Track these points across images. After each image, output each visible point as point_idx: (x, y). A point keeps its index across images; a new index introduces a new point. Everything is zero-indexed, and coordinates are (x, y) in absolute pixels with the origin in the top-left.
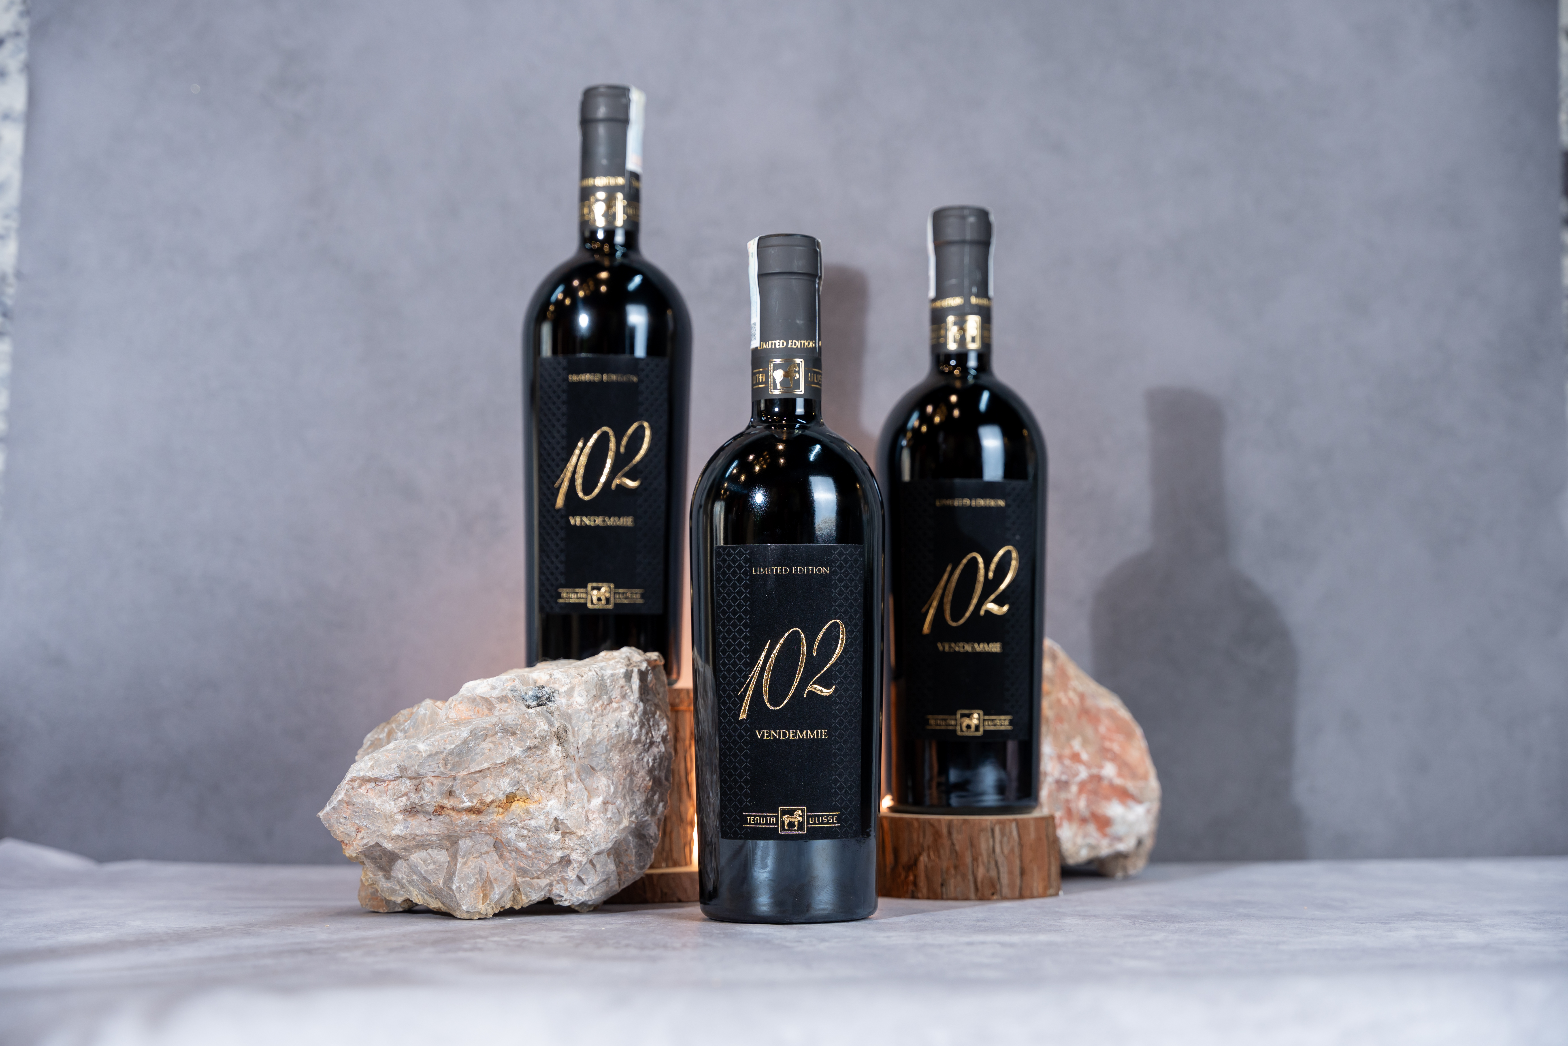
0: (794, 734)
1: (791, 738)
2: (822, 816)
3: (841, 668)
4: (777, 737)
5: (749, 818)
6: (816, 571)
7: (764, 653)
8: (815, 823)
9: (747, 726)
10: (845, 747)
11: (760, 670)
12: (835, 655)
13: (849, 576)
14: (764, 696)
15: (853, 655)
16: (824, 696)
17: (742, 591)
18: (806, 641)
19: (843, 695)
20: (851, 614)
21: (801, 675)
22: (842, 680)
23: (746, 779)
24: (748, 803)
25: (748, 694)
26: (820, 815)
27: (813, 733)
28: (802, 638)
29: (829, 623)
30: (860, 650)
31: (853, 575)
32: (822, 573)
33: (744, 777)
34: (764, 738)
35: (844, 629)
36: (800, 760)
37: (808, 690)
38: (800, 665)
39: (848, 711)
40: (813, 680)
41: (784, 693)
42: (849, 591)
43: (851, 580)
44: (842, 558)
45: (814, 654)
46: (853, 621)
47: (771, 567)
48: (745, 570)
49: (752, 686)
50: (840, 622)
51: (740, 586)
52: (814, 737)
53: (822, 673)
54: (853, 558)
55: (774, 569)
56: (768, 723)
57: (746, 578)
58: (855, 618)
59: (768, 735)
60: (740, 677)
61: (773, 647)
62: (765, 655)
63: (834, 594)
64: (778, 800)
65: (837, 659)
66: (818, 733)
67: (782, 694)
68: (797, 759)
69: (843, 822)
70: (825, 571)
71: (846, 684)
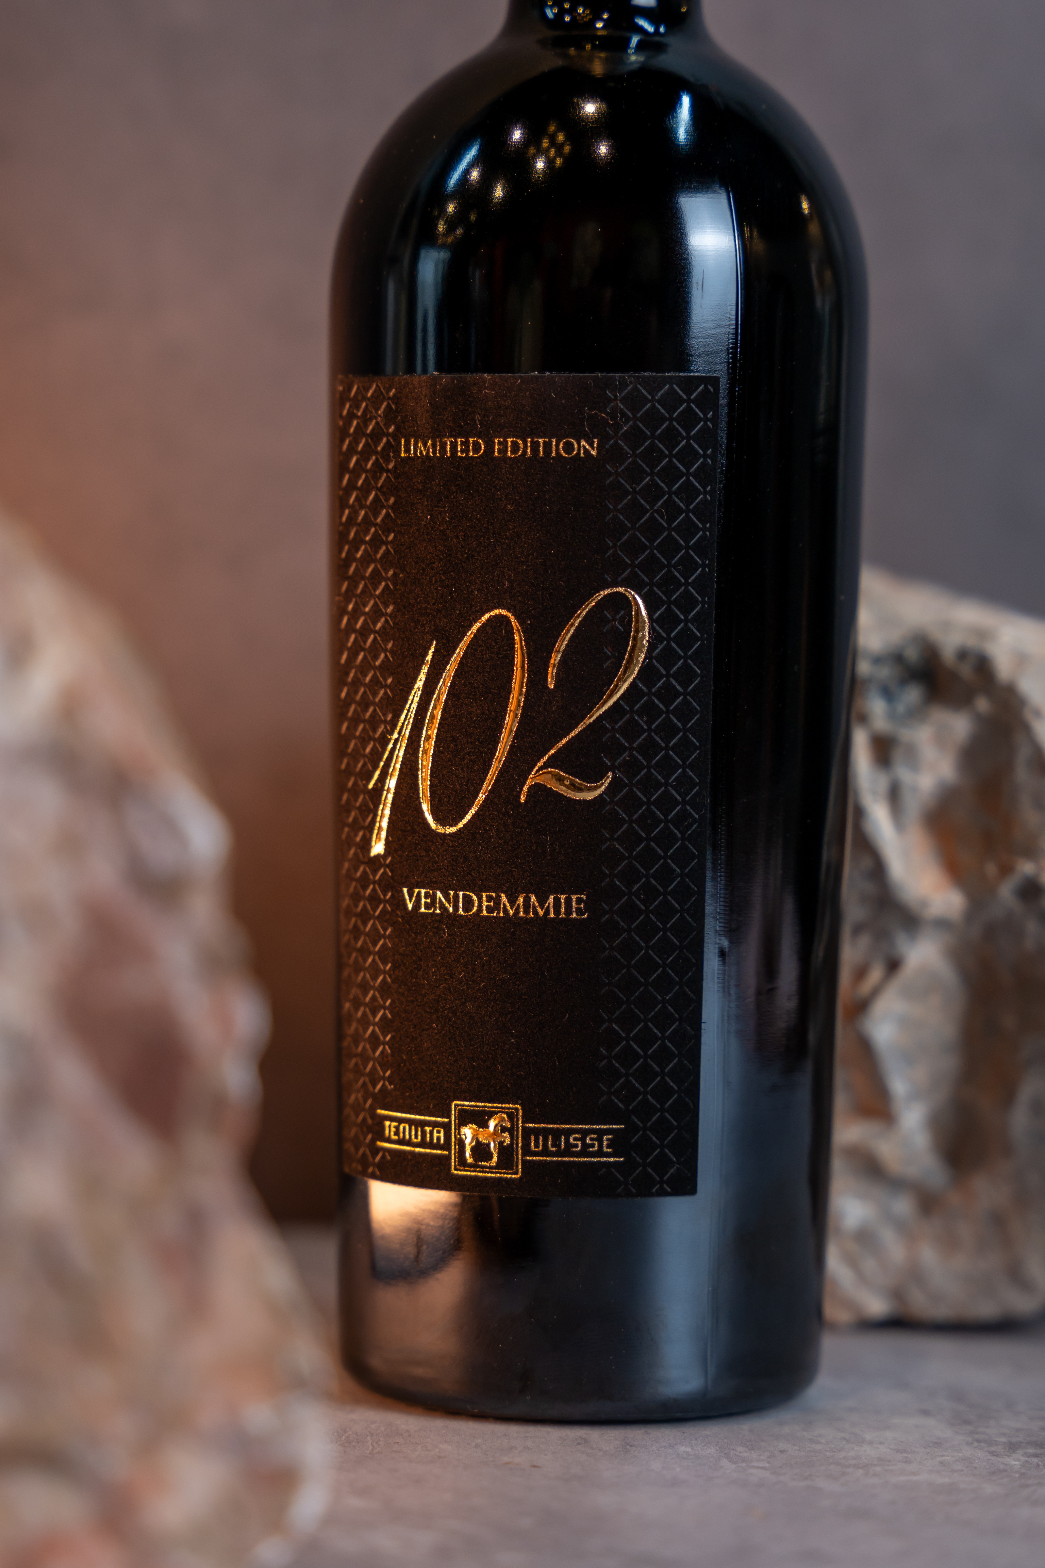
0: (492, 904)
2: (568, 1133)
3: (634, 721)
4: (451, 910)
5: (387, 1123)
6: (558, 448)
7: (422, 676)
8: (545, 1152)
9: (386, 874)
10: (643, 945)
11: (412, 723)
12: (616, 686)
13: (662, 465)
14: (421, 795)
15: (674, 686)
16: (580, 800)
17: (381, 501)
18: (526, 645)
19: (640, 798)
20: (669, 571)
21: (513, 741)
22: (636, 759)
23: (384, 1017)
24: (387, 1083)
25: (386, 788)
26: (563, 1129)
27: (544, 900)
28: (517, 637)
29: (596, 597)
30: (699, 672)
31: (678, 460)
32: (576, 454)
33: (379, 1011)
34: (420, 908)
35: (644, 612)
36: (506, 976)
37: (531, 780)
38: (512, 713)
39: (657, 845)
40: (547, 756)
41: (469, 788)
42: (662, 506)
43: (670, 474)
44: (638, 413)
45: (551, 681)
46: (678, 590)
47: (441, 436)
48: (385, 444)
49: (397, 765)
50: (633, 593)
51: (377, 489)
52: (547, 912)
53: (573, 734)
54: (679, 411)
55: (449, 443)
56: (429, 867)
57: (388, 468)
58: (687, 584)
59: (429, 901)
60: (375, 740)
61: (443, 660)
62: (424, 679)
63: (612, 514)
64: (451, 1081)
65: (620, 697)
66: (560, 902)
67: (462, 791)
68: (499, 971)
69: (632, 1153)
70: (586, 450)
71: (652, 770)
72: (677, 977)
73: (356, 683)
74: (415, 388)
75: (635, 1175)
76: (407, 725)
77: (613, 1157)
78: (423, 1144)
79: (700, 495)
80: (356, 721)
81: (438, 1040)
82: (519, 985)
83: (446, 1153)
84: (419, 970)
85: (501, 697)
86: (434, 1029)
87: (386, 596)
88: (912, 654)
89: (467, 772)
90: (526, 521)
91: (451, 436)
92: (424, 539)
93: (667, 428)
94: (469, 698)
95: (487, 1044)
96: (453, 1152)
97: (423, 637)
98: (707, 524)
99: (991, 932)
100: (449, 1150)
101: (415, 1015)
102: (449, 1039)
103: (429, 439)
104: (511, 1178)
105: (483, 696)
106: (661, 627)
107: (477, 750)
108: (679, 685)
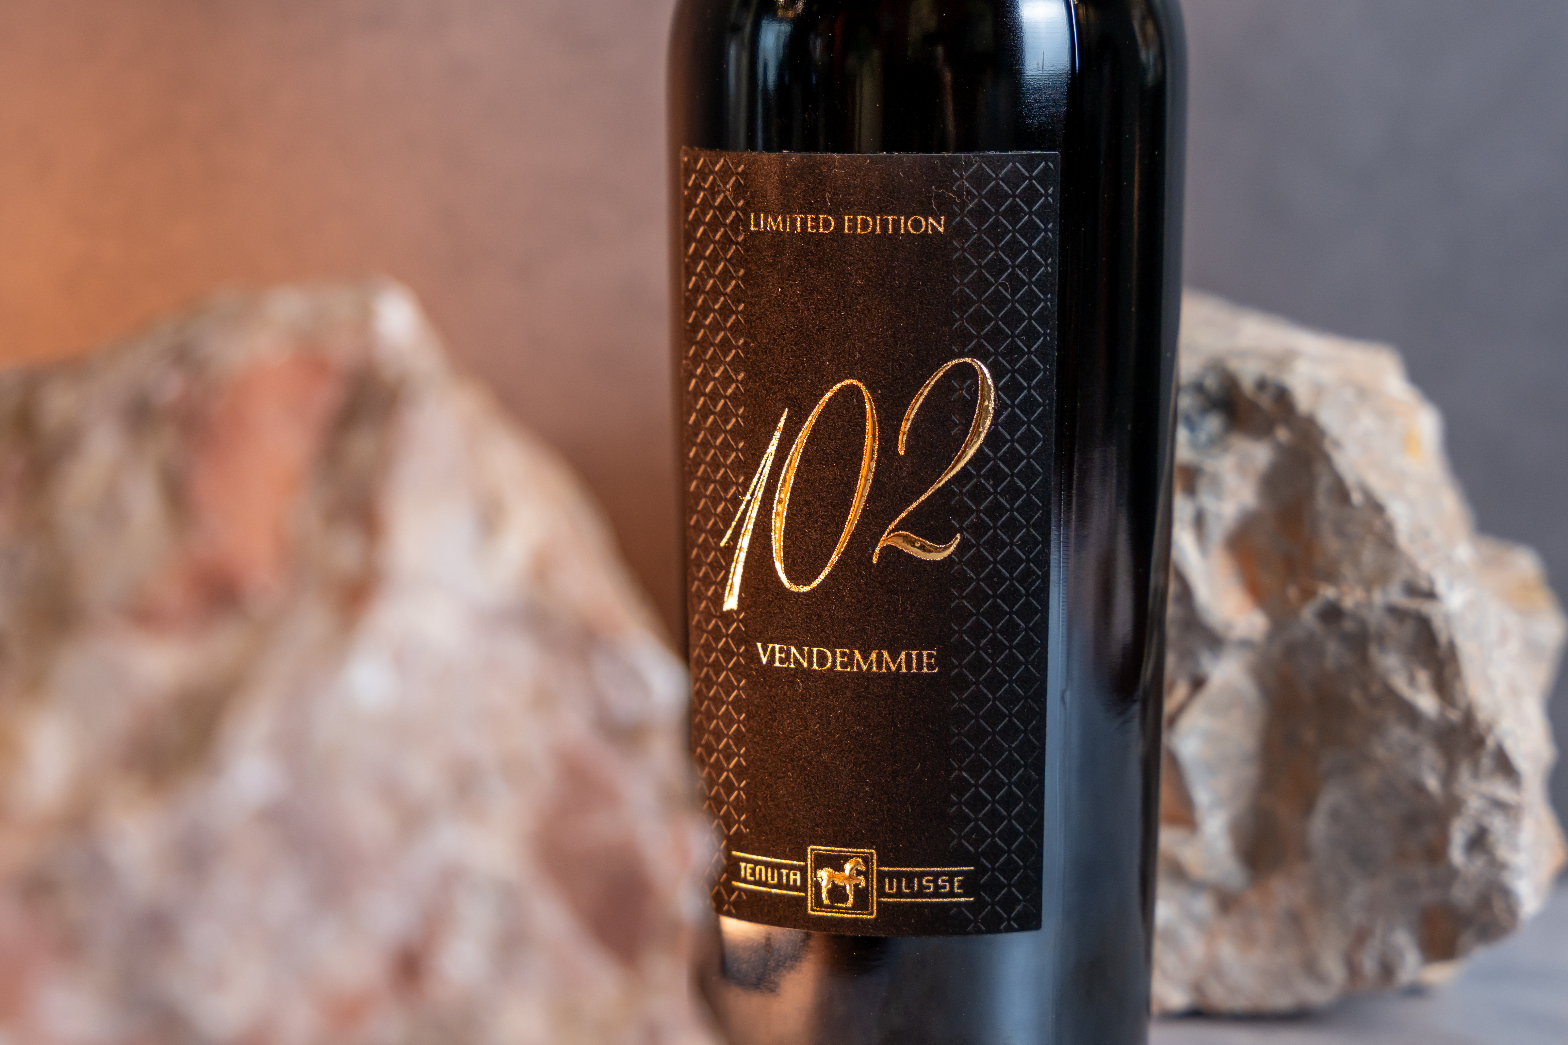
0: (845, 659)
2: (921, 875)
4: (805, 665)
5: (743, 865)
6: (906, 225)
7: (774, 441)
8: (899, 894)
9: (740, 629)
10: (990, 696)
11: (765, 486)
12: (964, 451)
13: (1006, 240)
14: (774, 555)
15: (1018, 451)
16: (930, 560)
17: (730, 272)
18: (877, 413)
19: (987, 558)
20: (1013, 341)
21: (865, 505)
22: (983, 521)
23: (738, 764)
24: (742, 827)
25: (738, 547)
26: (917, 872)
27: (896, 656)
28: (868, 406)
29: (944, 367)
30: (1041, 436)
31: (1021, 235)
32: (924, 231)
33: (734, 759)
34: (774, 662)
35: (990, 382)
36: (859, 728)
37: (882, 542)
38: (863, 478)
39: (1003, 602)
40: (898, 519)
41: (822, 549)
42: (1006, 279)
43: (1014, 249)
44: (983, 190)
45: (901, 448)
46: (1021, 358)
47: (791, 212)
48: (734, 217)
49: (749, 525)
50: (979, 363)
51: (726, 260)
52: (899, 667)
53: (923, 498)
54: (1021, 187)
55: (799, 219)
56: (783, 624)
57: (737, 240)
58: (1030, 352)
59: (783, 655)
60: (726, 500)
61: (795, 427)
62: (777, 445)
63: (959, 288)
64: (807, 827)
65: (967, 462)
66: (912, 657)
67: (815, 552)
68: (853, 723)
69: (982, 892)
70: (933, 227)
71: (998, 530)
72: (1022, 725)
73: (705, 445)
74: (765, 165)
75: (984, 913)
76: (760, 488)
77: (963, 897)
78: (779, 886)
79: (1041, 268)
80: (706, 480)
81: (793, 788)
82: (873, 737)
83: (802, 894)
84: (774, 721)
85: (854, 463)
86: (790, 777)
87: (736, 363)
88: (1211, 383)
89: (821, 534)
90: (876, 295)
91: (801, 213)
92: (775, 311)
93: (1010, 204)
94: (821, 463)
95: (843, 792)
96: (809, 894)
97: (774, 404)
98: (1048, 294)
99: (1291, 651)
100: (806, 891)
101: (770, 764)
102: (805, 787)
103: (779, 215)
104: (867, 919)
105: (835, 462)
106: (1005, 395)
107: (830, 514)
108: (1024, 449)
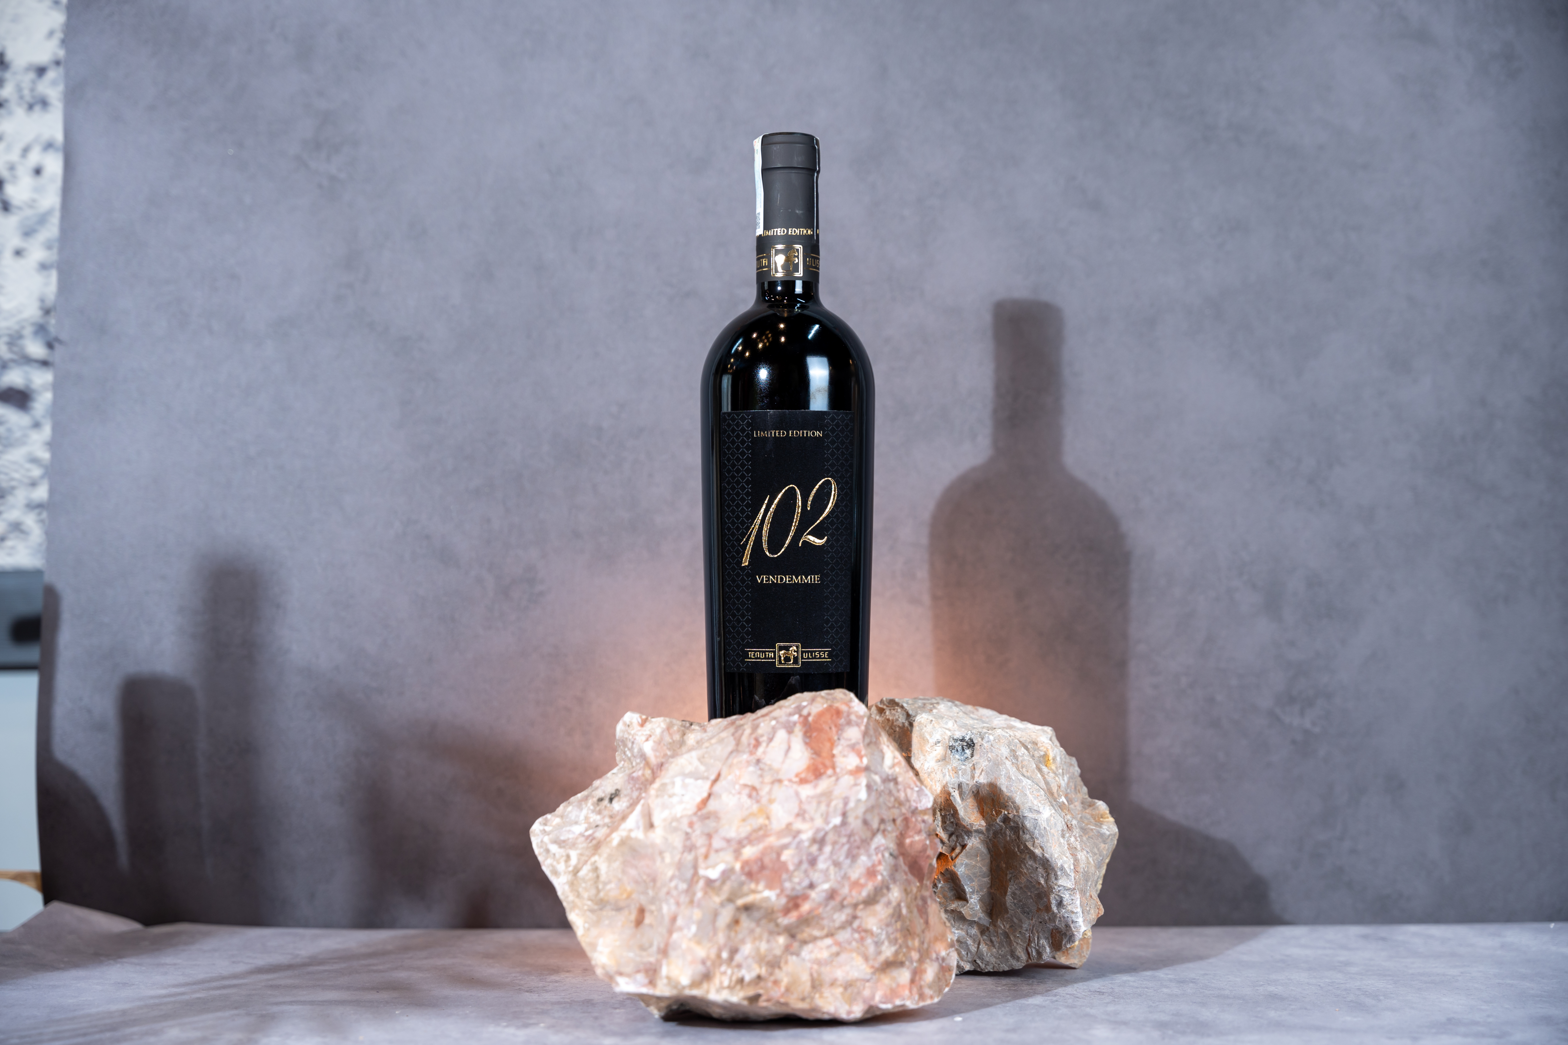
0: (790, 579)
1: (787, 582)
3: (832, 520)
4: (775, 582)
5: (750, 653)
6: (810, 434)
7: (764, 507)
8: (808, 658)
9: (749, 572)
10: (836, 591)
11: (761, 521)
12: (827, 509)
13: (840, 439)
14: (763, 545)
16: (818, 545)
17: (745, 452)
18: (801, 496)
19: (834, 545)
20: (842, 473)
21: (797, 527)
22: (833, 532)
23: (748, 619)
24: (749, 640)
25: (749, 544)
26: (815, 651)
27: (807, 578)
28: (797, 494)
29: (821, 481)
30: (850, 505)
31: (844, 438)
32: (816, 436)
33: (746, 617)
34: (763, 582)
35: (835, 486)
36: (795, 602)
37: (803, 540)
38: (796, 518)
39: (839, 560)
40: (808, 531)
41: (781, 542)
42: (840, 452)
43: (842, 443)
44: (833, 423)
45: (808, 508)
46: (843, 479)
47: (770, 430)
48: (747, 433)
49: (753, 536)
50: (832, 480)
51: (743, 447)
52: (808, 581)
53: (815, 524)
55: (773, 432)
56: (767, 569)
57: (748, 441)
58: (846, 477)
59: (767, 579)
60: (742, 530)
61: (772, 502)
63: (826, 454)
64: (776, 637)
65: (827, 514)
66: (812, 578)
67: (779, 543)
68: (793, 601)
69: (833, 658)
70: (819, 434)
71: (837, 535)
73: (733, 511)
75: (833, 665)
77: (828, 659)
78: (765, 658)
79: (850, 449)
80: (733, 523)
81: (771, 624)
82: (799, 605)
84: (762, 603)
85: (793, 512)
86: (769, 621)
87: (748, 482)
89: (781, 537)
93: (841, 428)
94: (780, 516)
95: (789, 624)
97: (764, 494)
98: (851, 458)
101: (762, 617)
102: (775, 623)
103: (765, 431)
106: (839, 491)
107: (783, 532)
108: (845, 509)
